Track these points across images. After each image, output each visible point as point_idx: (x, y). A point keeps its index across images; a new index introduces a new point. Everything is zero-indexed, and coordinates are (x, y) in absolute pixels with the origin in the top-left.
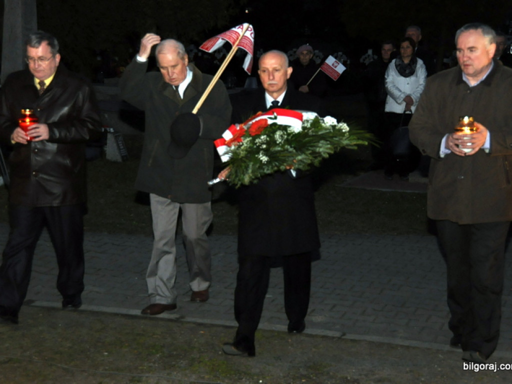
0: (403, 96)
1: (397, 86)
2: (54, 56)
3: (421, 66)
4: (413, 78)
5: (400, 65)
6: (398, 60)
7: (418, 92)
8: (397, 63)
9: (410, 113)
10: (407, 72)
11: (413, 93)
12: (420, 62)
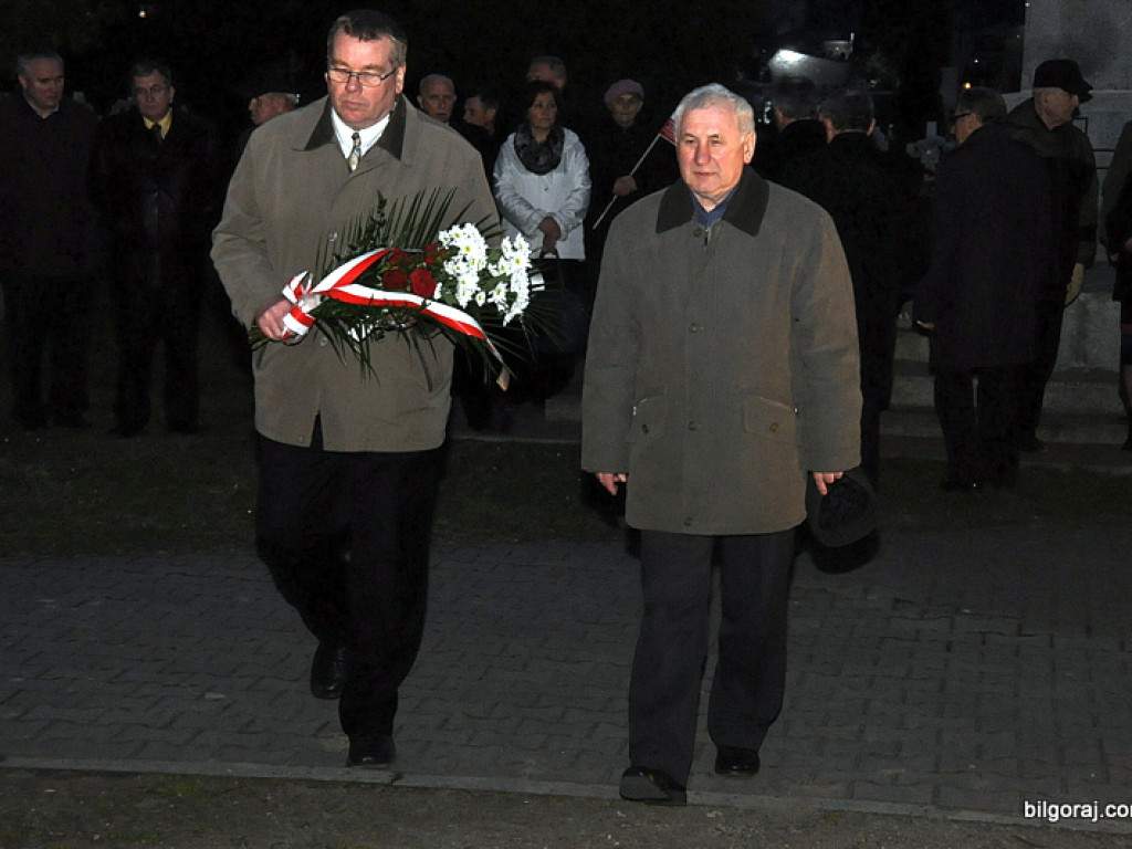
0: (537, 219)
1: (521, 195)
2: (168, 88)
3: (575, 145)
4: (556, 176)
5: (524, 146)
6: (520, 135)
7: (570, 207)
8: (519, 143)
9: (554, 257)
10: (542, 161)
11: (560, 211)
12: (571, 138)
